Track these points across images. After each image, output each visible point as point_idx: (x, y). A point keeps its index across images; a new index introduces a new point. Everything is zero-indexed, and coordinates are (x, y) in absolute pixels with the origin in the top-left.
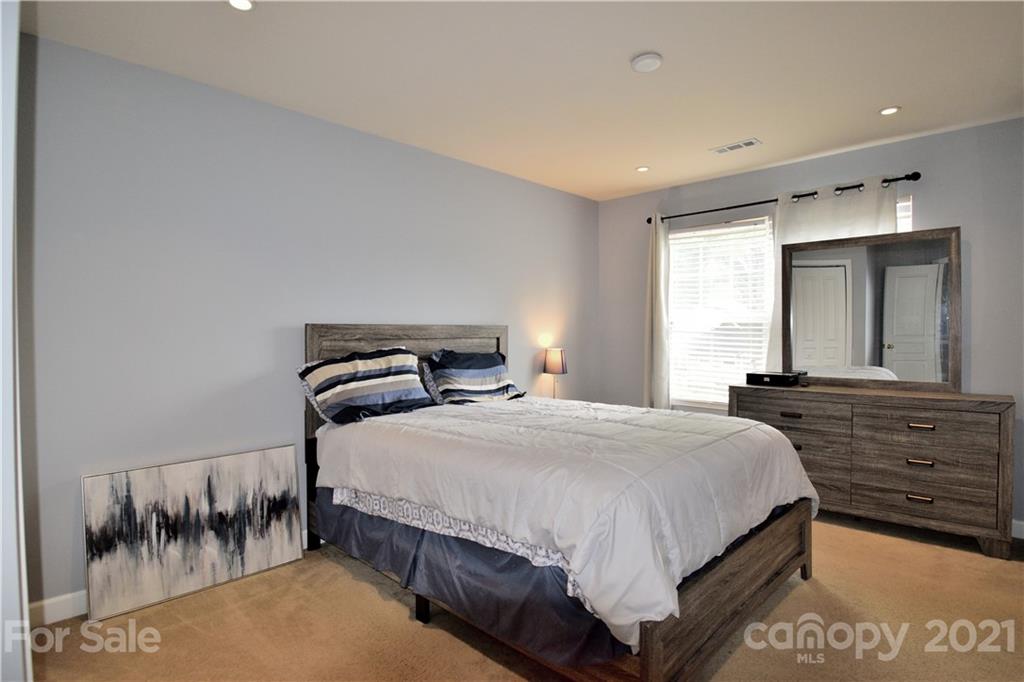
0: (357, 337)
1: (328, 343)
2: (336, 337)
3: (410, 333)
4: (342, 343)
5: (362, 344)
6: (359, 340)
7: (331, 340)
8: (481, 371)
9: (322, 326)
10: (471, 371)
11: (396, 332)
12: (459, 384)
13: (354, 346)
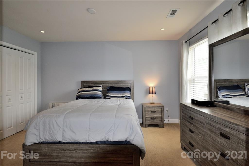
0: (91, 83)
1: (85, 84)
2: (87, 83)
3: (104, 82)
4: (88, 84)
5: (93, 85)
6: (92, 84)
7: (86, 84)
8: (119, 92)
9: (84, 81)
10: (115, 92)
11: (100, 82)
12: (110, 94)
13: (91, 85)
